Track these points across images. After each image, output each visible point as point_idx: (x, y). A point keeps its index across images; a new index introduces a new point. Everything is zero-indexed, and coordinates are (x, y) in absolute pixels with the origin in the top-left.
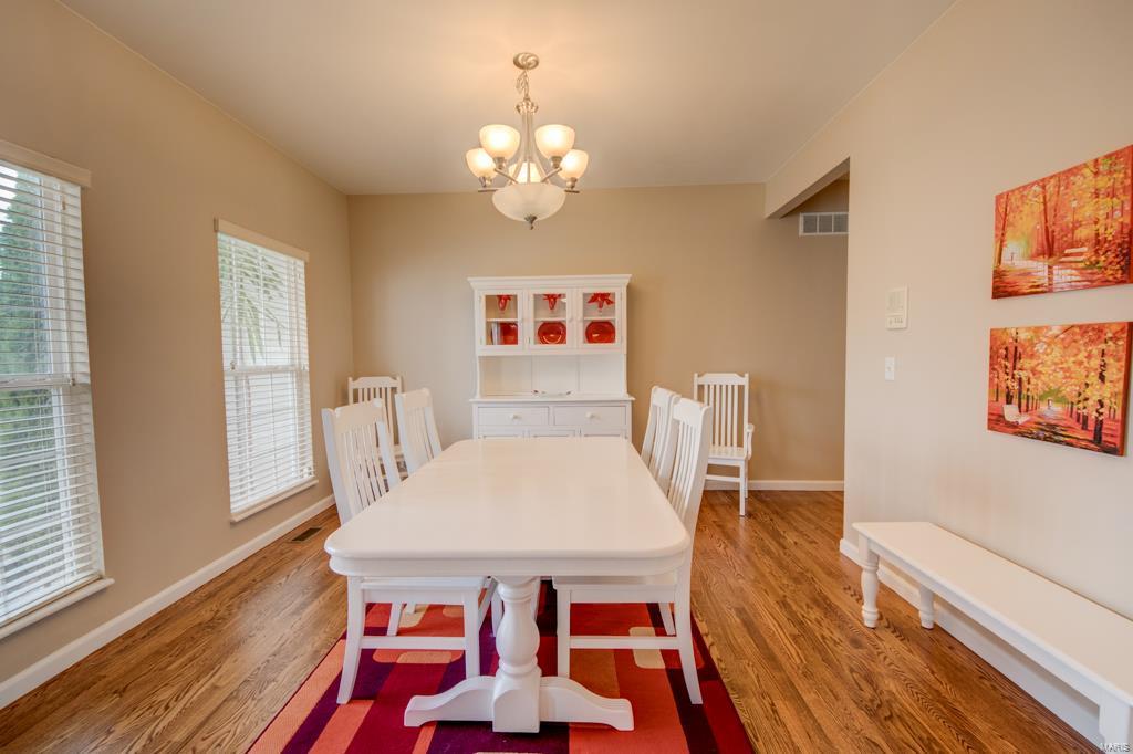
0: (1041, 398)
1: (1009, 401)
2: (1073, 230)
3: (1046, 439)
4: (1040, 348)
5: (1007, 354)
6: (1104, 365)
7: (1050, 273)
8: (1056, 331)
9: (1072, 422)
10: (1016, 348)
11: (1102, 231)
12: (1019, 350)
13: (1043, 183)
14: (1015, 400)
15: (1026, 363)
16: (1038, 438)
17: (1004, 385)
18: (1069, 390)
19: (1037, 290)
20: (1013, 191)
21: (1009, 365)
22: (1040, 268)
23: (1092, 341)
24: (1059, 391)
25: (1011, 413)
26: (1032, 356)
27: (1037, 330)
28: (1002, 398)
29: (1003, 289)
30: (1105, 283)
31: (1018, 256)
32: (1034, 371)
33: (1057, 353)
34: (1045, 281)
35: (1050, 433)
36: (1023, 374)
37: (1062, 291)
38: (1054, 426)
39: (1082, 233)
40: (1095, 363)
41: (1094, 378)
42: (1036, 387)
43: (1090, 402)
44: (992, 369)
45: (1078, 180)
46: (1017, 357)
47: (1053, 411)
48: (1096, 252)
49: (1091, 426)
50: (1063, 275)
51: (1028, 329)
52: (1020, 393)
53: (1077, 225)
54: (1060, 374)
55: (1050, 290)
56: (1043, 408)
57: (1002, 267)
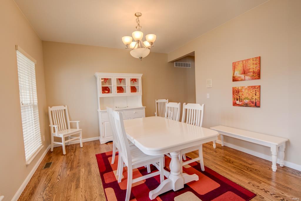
0: (244, 99)
1: (237, 100)
2: (249, 70)
3: (245, 106)
4: (243, 90)
5: (236, 92)
6: (256, 93)
7: (245, 78)
8: (246, 87)
9: (251, 103)
10: (238, 91)
11: (254, 70)
12: (239, 91)
13: (243, 61)
14: (239, 100)
15: (240, 93)
16: (244, 106)
17: (236, 97)
18: (250, 97)
19: (242, 80)
20: (236, 62)
21: (237, 94)
22: (243, 76)
23: (253, 89)
24: (247, 98)
25: (238, 102)
26: (242, 92)
27: (242, 87)
28: (236, 100)
29: (235, 80)
30: (255, 79)
31: (238, 74)
32: (242, 94)
33: (247, 91)
34: (244, 78)
35: (246, 105)
36: (240, 95)
37: (247, 80)
38: (247, 104)
39: (251, 70)
40: (254, 92)
41: (254, 95)
42: (243, 97)
43: (254, 99)
44: (233, 94)
45: (250, 61)
46: (238, 92)
47: (246, 101)
48: (254, 74)
49: (254, 103)
50: (247, 78)
51: (241, 87)
52: (240, 98)
53: (250, 69)
54: (248, 95)
55: (245, 80)
56: (245, 101)
57: (234, 76)
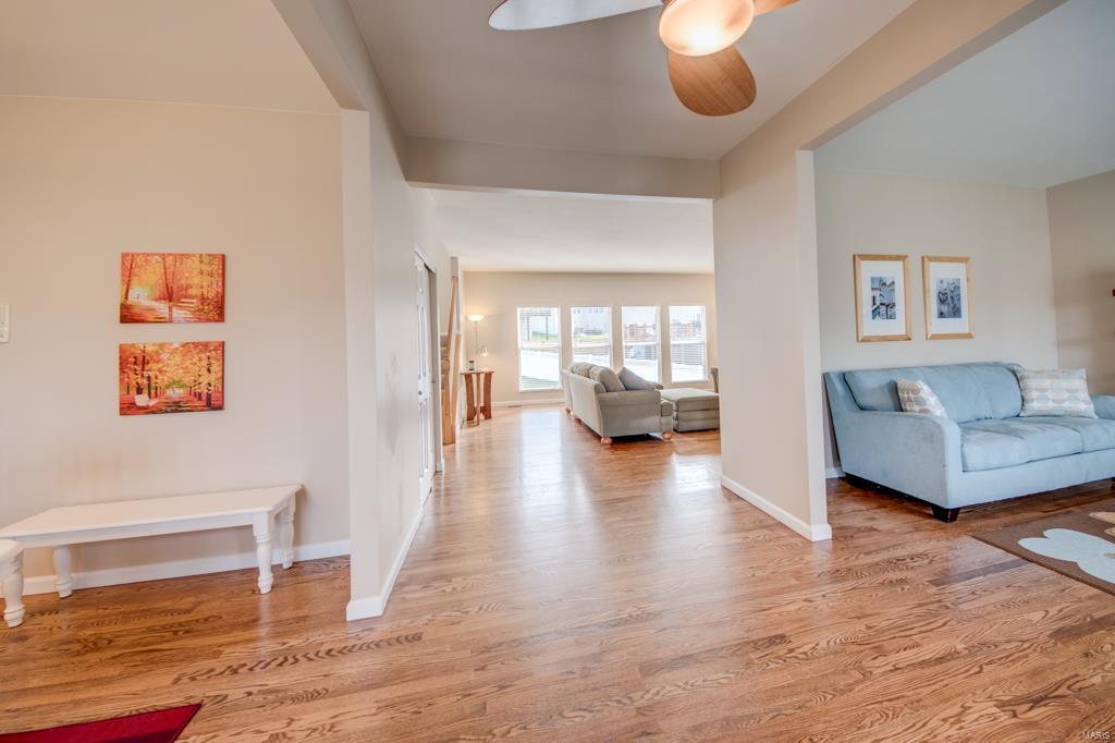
0: (167, 387)
1: (139, 391)
2: (186, 290)
3: (173, 411)
4: (165, 356)
5: (133, 363)
6: (210, 364)
7: (170, 315)
8: (176, 345)
9: (192, 398)
10: (144, 357)
11: (205, 293)
12: (147, 358)
13: (164, 256)
14: (146, 391)
15: (154, 366)
16: (167, 412)
17: (134, 382)
18: (188, 380)
19: (159, 320)
20: (138, 255)
21: (139, 368)
22: (162, 308)
23: (201, 351)
24: (180, 381)
25: (142, 400)
26: (158, 362)
27: (162, 345)
28: (133, 391)
29: (128, 316)
30: (208, 320)
31: (141, 296)
32: (160, 371)
33: (178, 358)
34: (167, 316)
35: (176, 407)
36: (151, 374)
37: (180, 322)
38: (178, 402)
39: (193, 292)
40: (204, 363)
41: (204, 371)
42: (162, 381)
43: (202, 385)
44: (122, 371)
45: (189, 262)
46: (145, 363)
47: (177, 393)
48: (202, 304)
49: (204, 397)
50: (178, 313)
51: (154, 344)
52: (149, 385)
53: (188, 287)
54: (181, 371)
55: (170, 321)
56: (169, 392)
57: (129, 302)
